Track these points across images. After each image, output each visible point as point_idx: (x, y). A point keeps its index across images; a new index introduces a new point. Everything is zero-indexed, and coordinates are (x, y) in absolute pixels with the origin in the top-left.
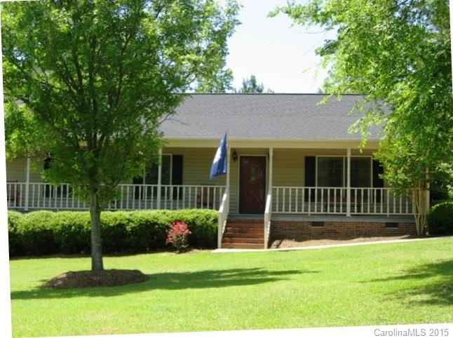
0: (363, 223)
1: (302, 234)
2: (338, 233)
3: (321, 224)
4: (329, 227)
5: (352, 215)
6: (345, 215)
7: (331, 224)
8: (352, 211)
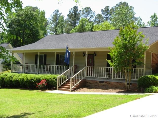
0: (118, 82)
1: (96, 86)
2: (108, 86)
3: (103, 82)
4: (105, 84)
5: (113, 79)
6: (111, 79)
7: (106, 82)
8: (114, 77)
